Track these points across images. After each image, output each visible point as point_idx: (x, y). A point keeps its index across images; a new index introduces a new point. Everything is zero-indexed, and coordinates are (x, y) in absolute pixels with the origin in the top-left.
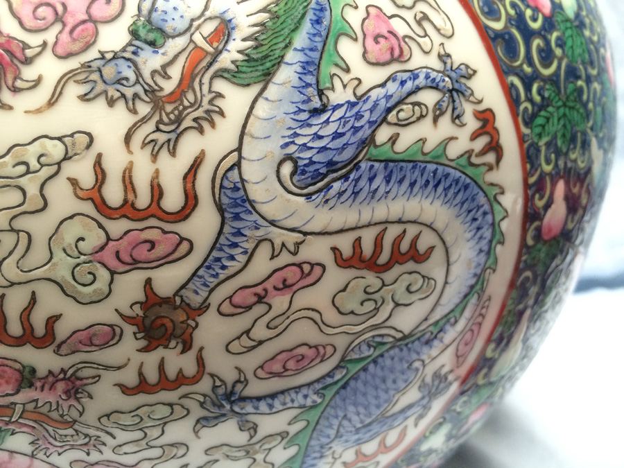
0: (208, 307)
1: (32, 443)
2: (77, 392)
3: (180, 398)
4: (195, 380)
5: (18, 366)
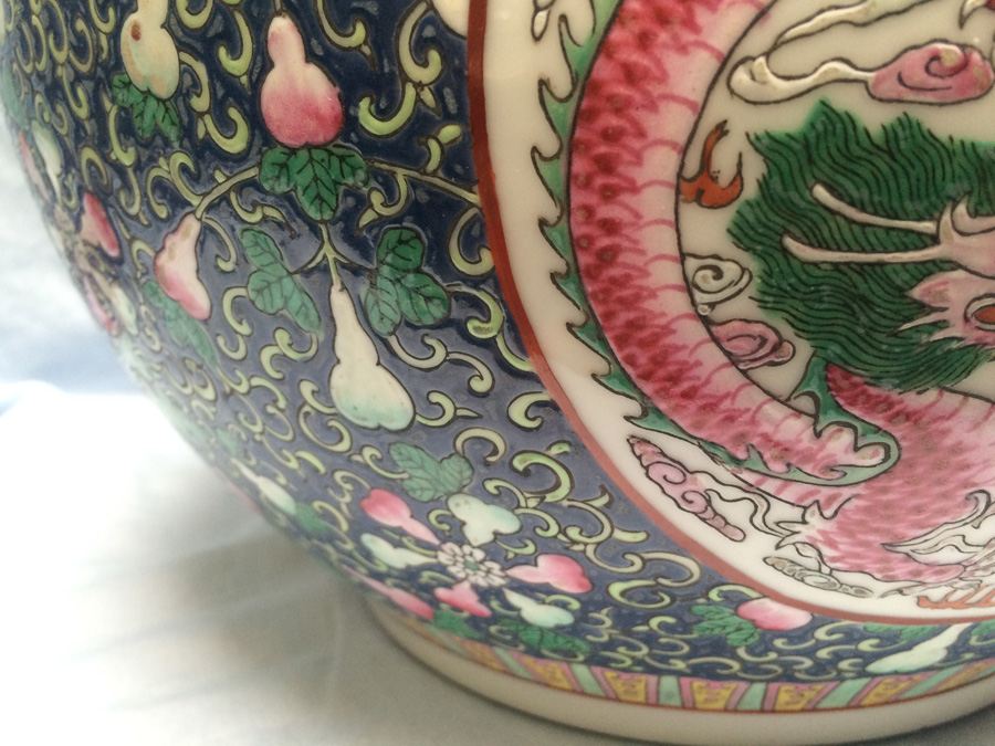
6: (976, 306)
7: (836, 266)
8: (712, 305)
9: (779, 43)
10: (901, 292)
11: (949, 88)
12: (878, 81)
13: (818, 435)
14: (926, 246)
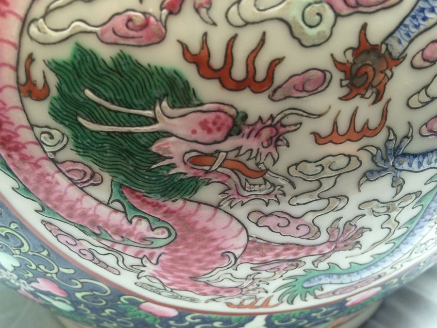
0: (404, 58)
1: (223, 193)
2: (278, 140)
3: (358, 150)
4: (375, 132)
5: (232, 112)
6: (187, 156)
7: (108, 133)
8: (54, 153)
9: (48, 12)
10: (146, 148)
11: (141, 37)
12: (103, 33)
13: (130, 222)
14: (151, 124)
